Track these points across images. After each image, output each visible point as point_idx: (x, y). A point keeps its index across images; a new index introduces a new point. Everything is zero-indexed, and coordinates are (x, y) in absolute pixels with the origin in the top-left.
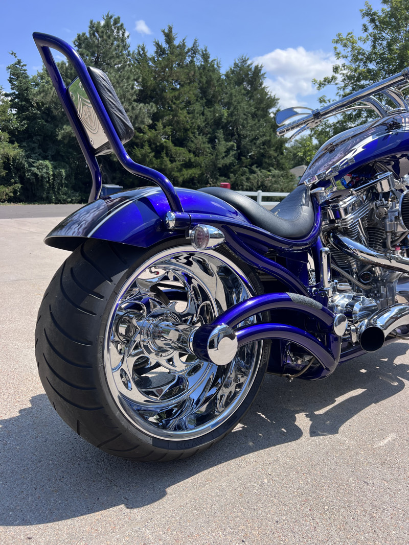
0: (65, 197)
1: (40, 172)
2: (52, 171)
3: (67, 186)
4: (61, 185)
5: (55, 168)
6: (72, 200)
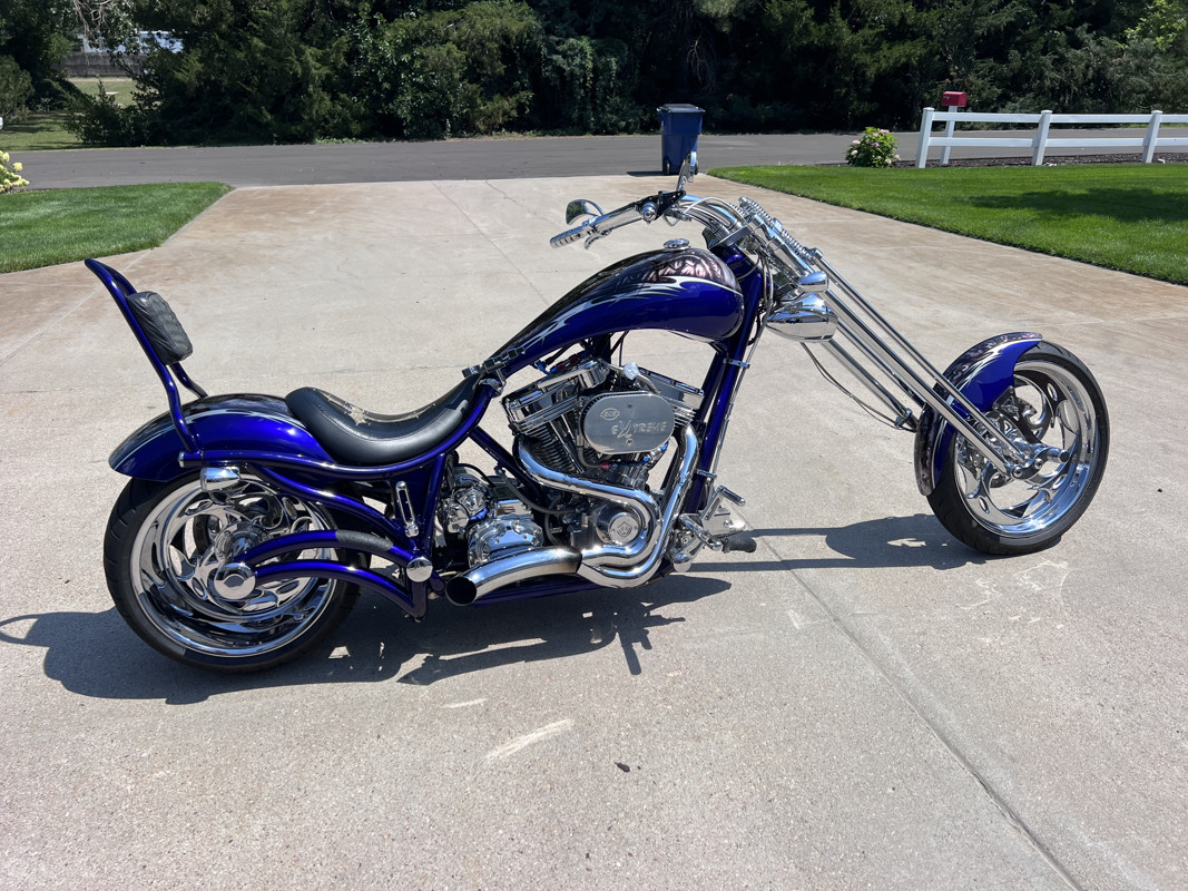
1: (569, 65)
2: (593, 61)
3: (620, 94)
4: (608, 91)
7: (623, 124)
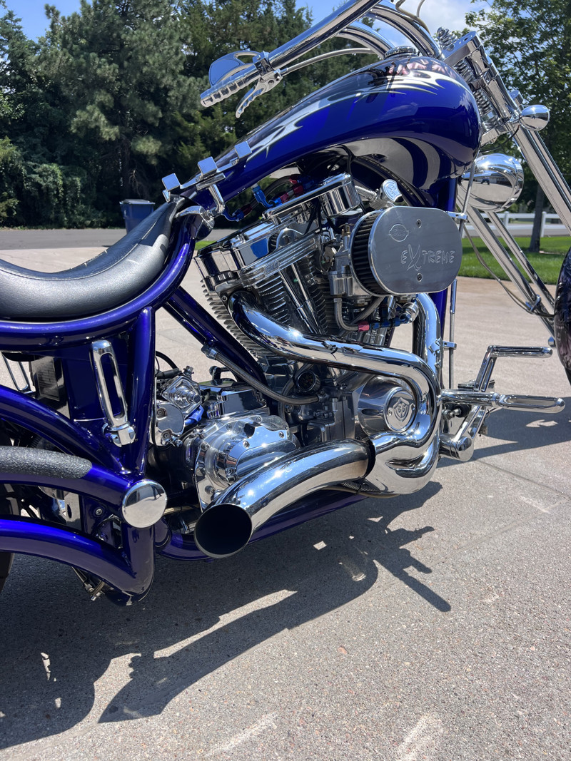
0: (82, 218)
1: (45, 182)
2: (63, 180)
3: (84, 202)
4: (75, 200)
5: (66, 174)
6: (92, 223)
7: (89, 222)
